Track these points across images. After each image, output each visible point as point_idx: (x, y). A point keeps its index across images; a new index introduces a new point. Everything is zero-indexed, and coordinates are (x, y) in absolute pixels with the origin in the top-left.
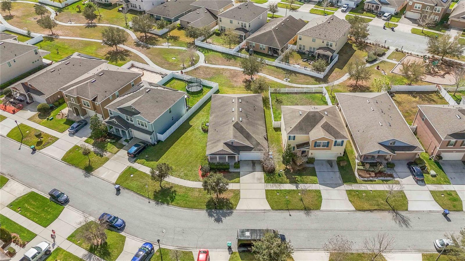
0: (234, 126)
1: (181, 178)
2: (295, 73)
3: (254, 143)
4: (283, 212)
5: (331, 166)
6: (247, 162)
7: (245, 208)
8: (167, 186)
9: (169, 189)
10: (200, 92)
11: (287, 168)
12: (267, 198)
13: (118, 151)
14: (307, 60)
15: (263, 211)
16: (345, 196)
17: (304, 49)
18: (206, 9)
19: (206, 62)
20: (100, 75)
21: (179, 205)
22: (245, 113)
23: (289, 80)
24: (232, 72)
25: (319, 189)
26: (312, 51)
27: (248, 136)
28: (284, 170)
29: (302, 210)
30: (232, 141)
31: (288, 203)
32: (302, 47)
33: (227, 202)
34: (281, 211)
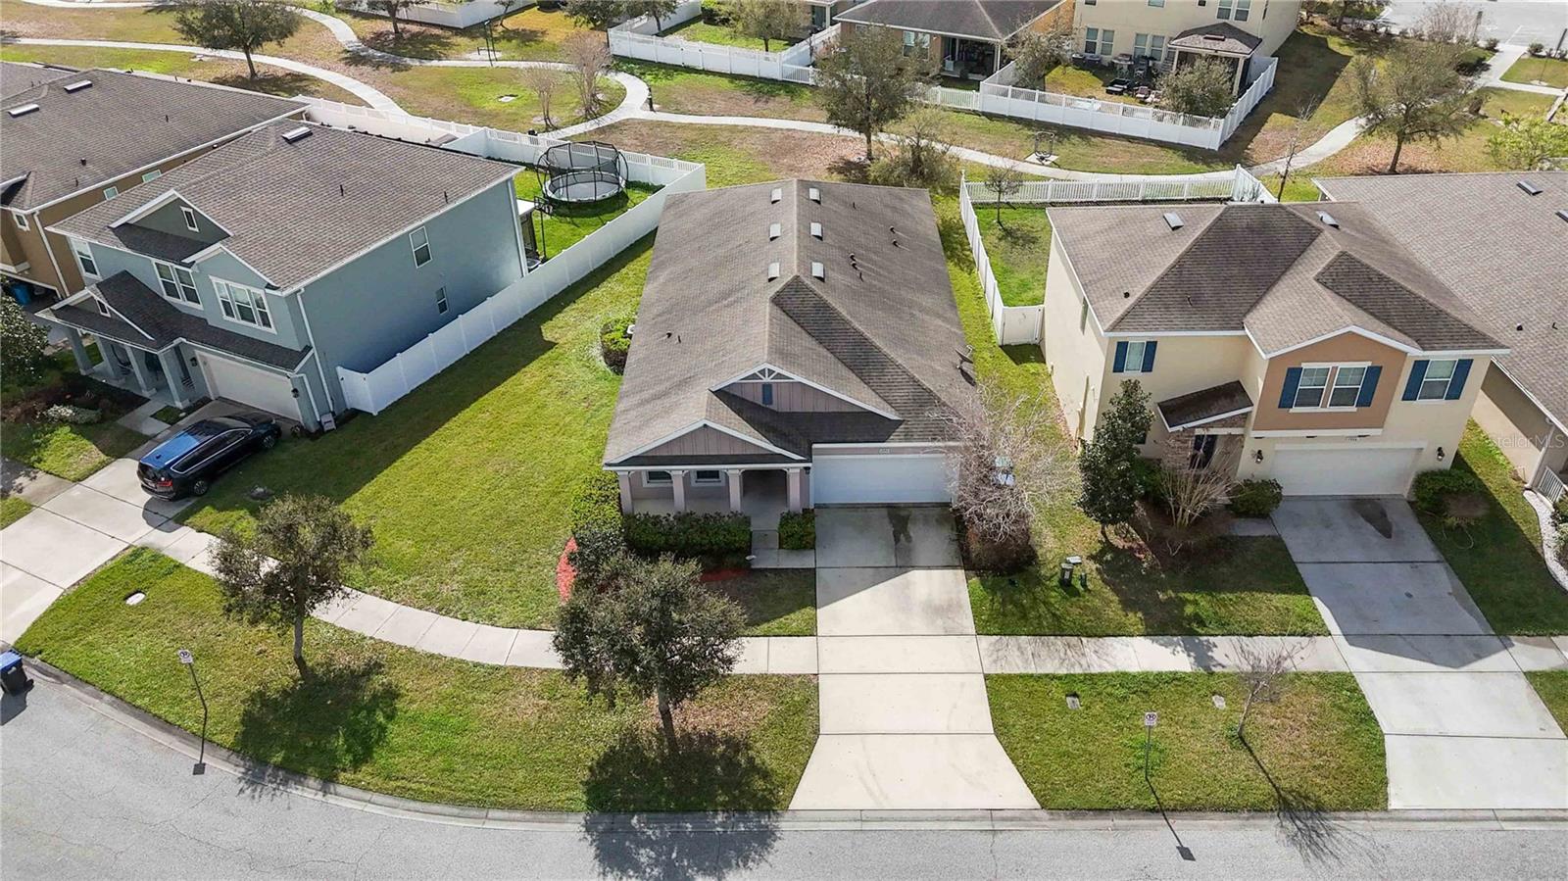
0: (777, 301)
1: (439, 611)
2: (1084, 133)
3: (901, 394)
4: (1127, 829)
5: (1386, 531)
6: (856, 514)
7: (853, 797)
10: (616, 204)
11: (1108, 546)
12: (1001, 729)
13: (103, 465)
14: (1129, 89)
15: (983, 818)
16: (1533, 712)
17: (1107, 49)
19: (655, 106)
20: (69, 88)
22: (840, 248)
23: (1053, 158)
24: (776, 137)
25: (1344, 669)
26: (1147, 53)
29: (1257, 809)
30: (767, 380)
31: (1150, 760)
32: (1099, 41)
33: (730, 764)
34: (1109, 823)
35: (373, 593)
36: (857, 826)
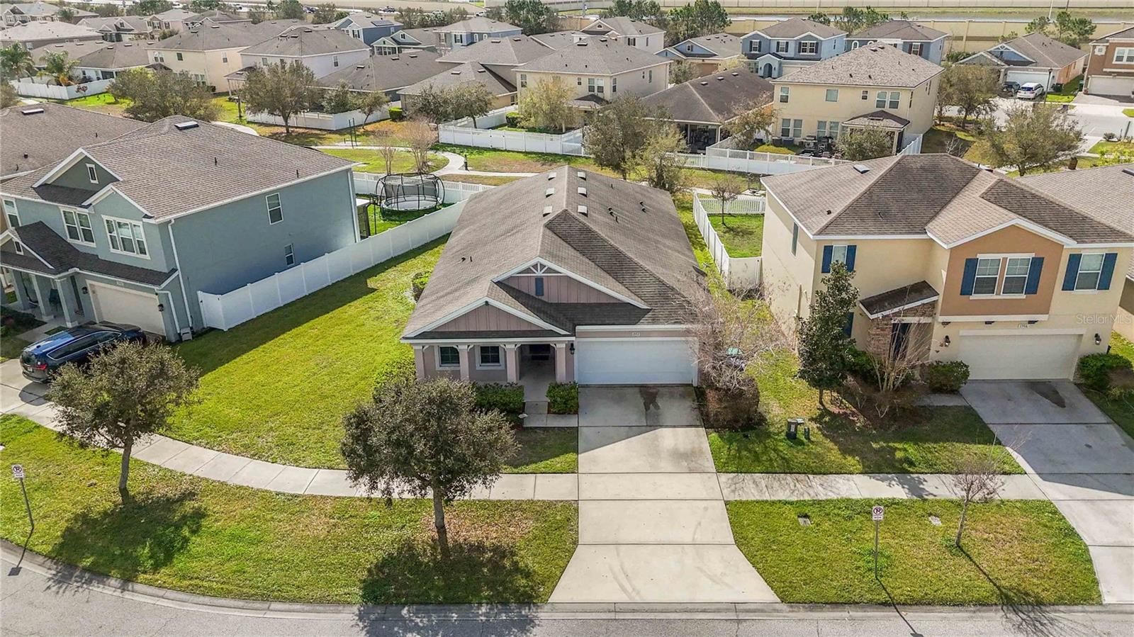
1: (252, 456)
3: (649, 290)
4: (862, 619)
5: (1060, 403)
6: (615, 392)
7: (608, 592)
8: (162, 491)
9: (169, 504)
11: (826, 412)
12: (742, 541)
14: (816, 155)
15: (727, 610)
17: (797, 134)
18: (482, 65)
19: (469, 168)
21: (187, 582)
23: (762, 192)
25: (1042, 498)
27: (617, 266)
28: (812, 419)
29: (982, 604)
30: (539, 274)
31: (878, 564)
32: (791, 128)
33: (496, 567)
34: (845, 614)
35: (199, 445)
36: (612, 616)
